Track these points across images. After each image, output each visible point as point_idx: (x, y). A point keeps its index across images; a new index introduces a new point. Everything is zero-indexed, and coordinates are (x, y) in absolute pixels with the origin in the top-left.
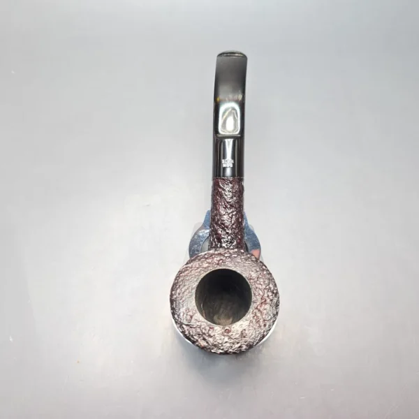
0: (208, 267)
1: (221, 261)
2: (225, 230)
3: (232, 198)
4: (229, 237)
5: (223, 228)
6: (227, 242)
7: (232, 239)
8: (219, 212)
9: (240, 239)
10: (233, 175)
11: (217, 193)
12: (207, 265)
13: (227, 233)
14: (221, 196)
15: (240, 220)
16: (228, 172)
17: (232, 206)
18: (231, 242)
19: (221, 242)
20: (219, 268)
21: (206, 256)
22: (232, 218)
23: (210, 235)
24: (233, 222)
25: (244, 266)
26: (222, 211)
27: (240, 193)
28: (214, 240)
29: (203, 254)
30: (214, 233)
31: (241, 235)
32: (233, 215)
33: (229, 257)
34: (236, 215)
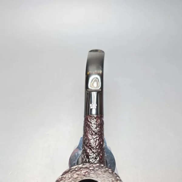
0: (77, 177)
1: (87, 173)
2: (92, 150)
3: (96, 128)
4: (94, 155)
5: (90, 149)
6: (93, 158)
7: (97, 156)
8: (88, 138)
9: (101, 156)
10: (97, 114)
11: (87, 125)
12: (77, 176)
13: (93, 152)
14: (89, 127)
15: (102, 143)
16: (94, 112)
17: (96, 133)
18: (96, 159)
19: (89, 158)
20: (85, 178)
21: (76, 169)
22: (96, 142)
23: (82, 153)
24: (97, 144)
25: (104, 177)
26: (90, 137)
27: (101, 125)
28: (84, 156)
29: (74, 167)
30: (85, 151)
31: (102, 153)
32: (97, 140)
33: (93, 170)
34: (98, 140)
